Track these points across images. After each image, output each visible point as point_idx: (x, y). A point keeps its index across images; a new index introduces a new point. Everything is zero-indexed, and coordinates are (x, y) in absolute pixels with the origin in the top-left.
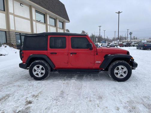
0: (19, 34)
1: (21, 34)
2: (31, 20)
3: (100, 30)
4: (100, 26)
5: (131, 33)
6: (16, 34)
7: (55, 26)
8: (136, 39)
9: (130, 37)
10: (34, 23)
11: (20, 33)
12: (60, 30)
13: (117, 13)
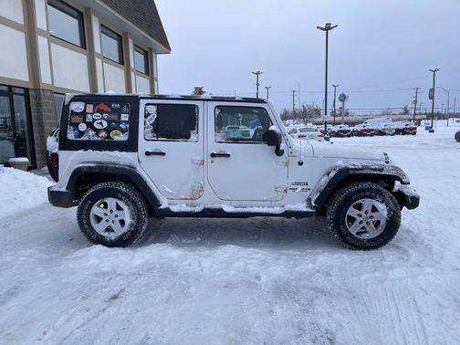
2: (30, 30)
3: (257, 85)
4: (258, 73)
5: (343, 98)
10: (42, 42)
13: (322, 29)
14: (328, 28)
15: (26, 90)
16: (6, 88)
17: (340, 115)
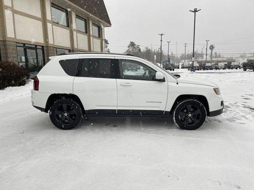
0: (22, 45)
1: (26, 45)
2: (44, 20)
3: (161, 41)
4: (162, 35)
5: (212, 48)
6: (17, 46)
7: (86, 32)
8: (219, 57)
9: (210, 53)
10: (49, 25)
11: (24, 44)
12: (94, 39)
13: (192, 11)
14: (195, 11)
15: (43, 47)
16: (34, 46)
17: (215, 57)
